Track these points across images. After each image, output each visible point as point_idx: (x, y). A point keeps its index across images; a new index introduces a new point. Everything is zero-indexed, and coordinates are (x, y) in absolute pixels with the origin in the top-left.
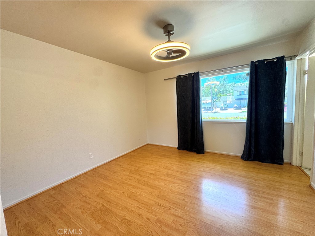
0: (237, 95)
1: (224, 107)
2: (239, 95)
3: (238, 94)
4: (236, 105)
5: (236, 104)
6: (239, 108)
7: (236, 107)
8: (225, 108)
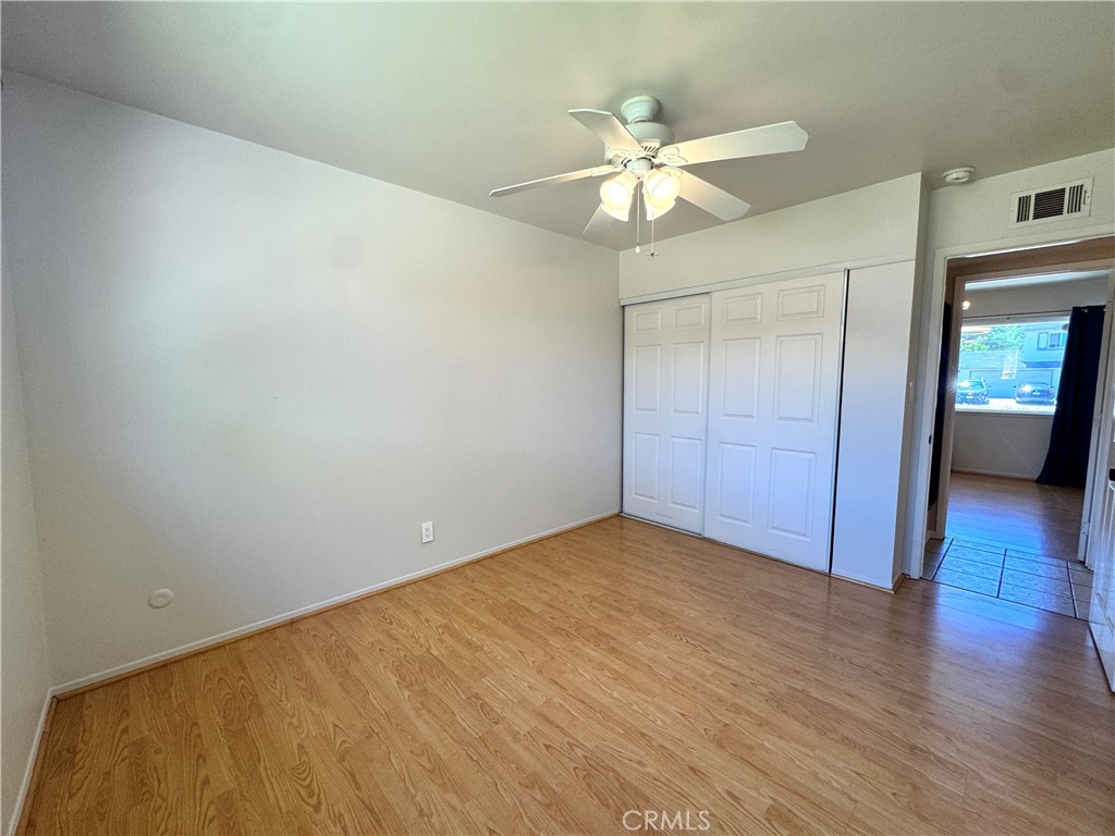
0: (1039, 349)
1: (970, 392)
2: (1045, 349)
3: (1042, 345)
4: (1027, 389)
5: (1028, 383)
6: (1040, 399)
7: (1031, 395)
8: (974, 395)
